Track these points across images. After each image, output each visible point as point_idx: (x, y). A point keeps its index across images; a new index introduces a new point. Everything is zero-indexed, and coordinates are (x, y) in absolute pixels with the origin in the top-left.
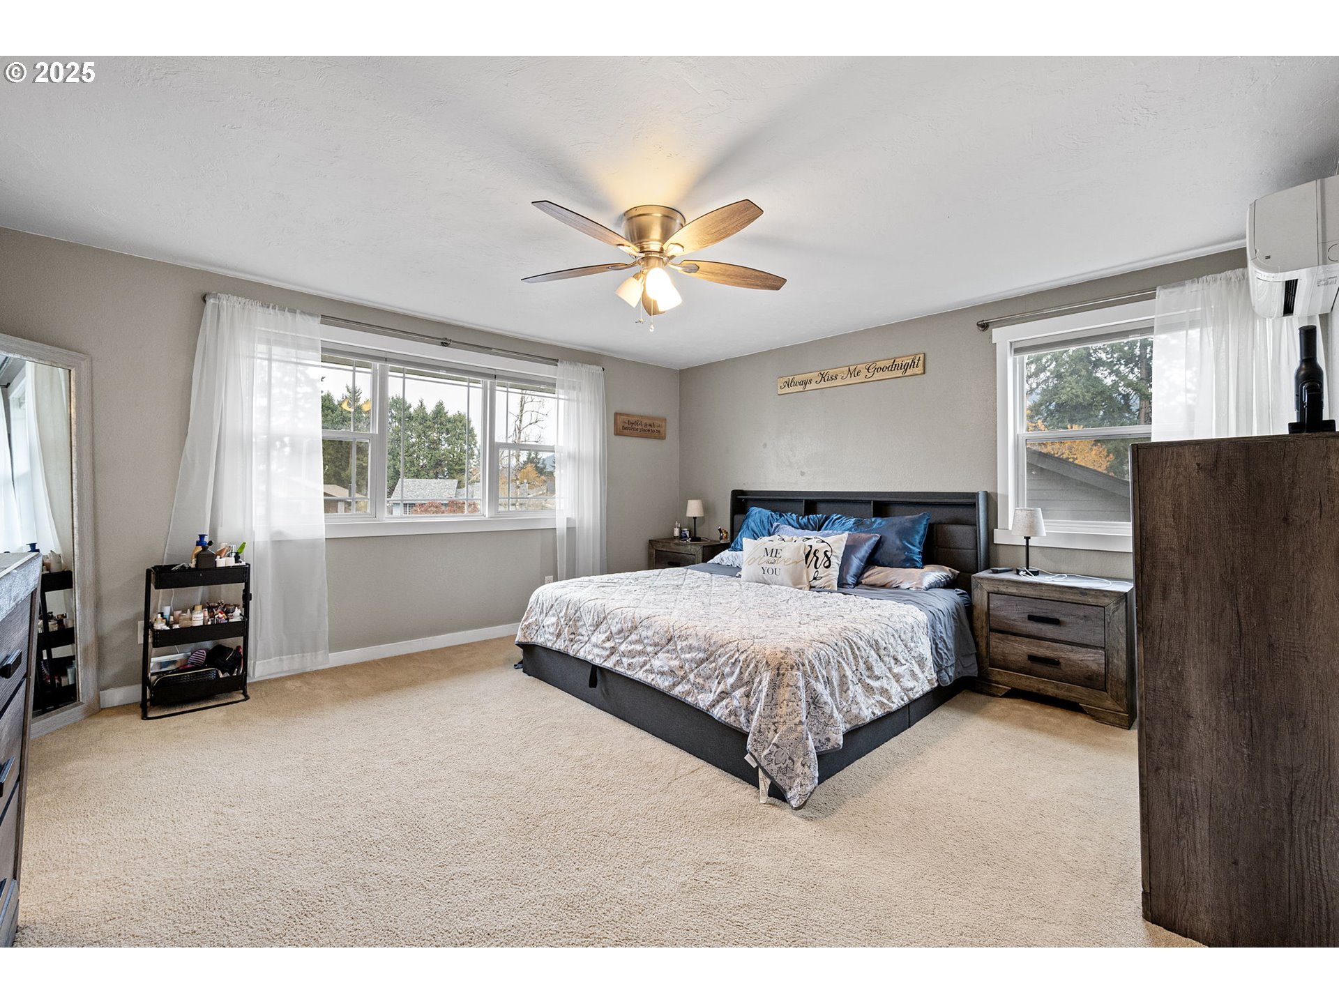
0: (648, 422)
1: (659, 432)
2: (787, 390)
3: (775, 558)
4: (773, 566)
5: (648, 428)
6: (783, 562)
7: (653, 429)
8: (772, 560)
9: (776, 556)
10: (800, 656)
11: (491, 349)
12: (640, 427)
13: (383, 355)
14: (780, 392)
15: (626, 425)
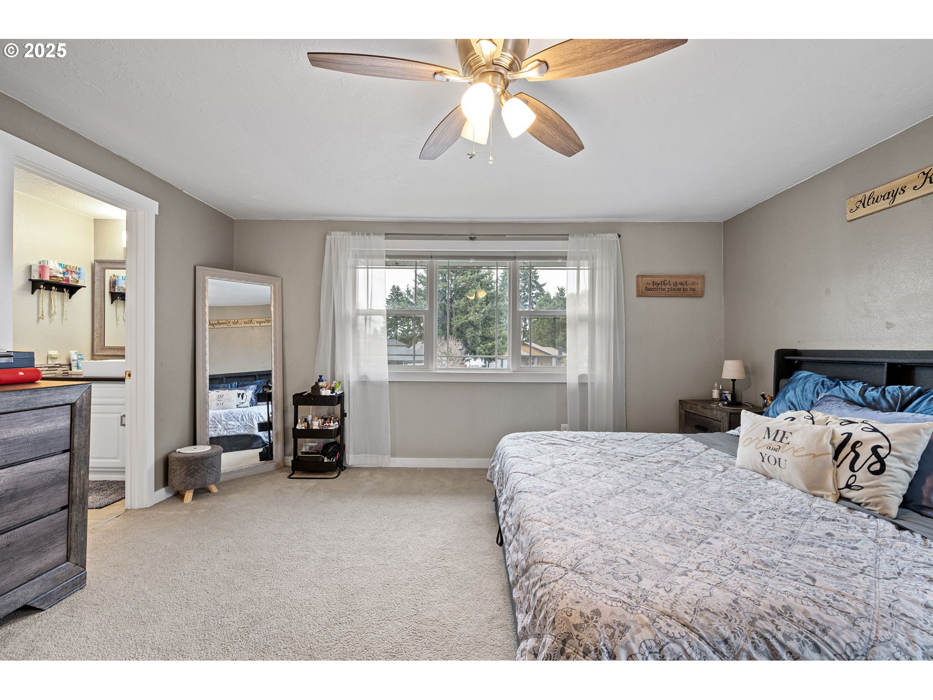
0: (679, 281)
1: (694, 290)
2: (862, 212)
3: (780, 444)
4: (777, 455)
5: (679, 287)
6: (791, 451)
7: (685, 287)
8: (775, 445)
9: (781, 441)
10: (612, 637)
11: (505, 235)
12: (668, 286)
13: (429, 254)
14: (850, 216)
15: (649, 287)
